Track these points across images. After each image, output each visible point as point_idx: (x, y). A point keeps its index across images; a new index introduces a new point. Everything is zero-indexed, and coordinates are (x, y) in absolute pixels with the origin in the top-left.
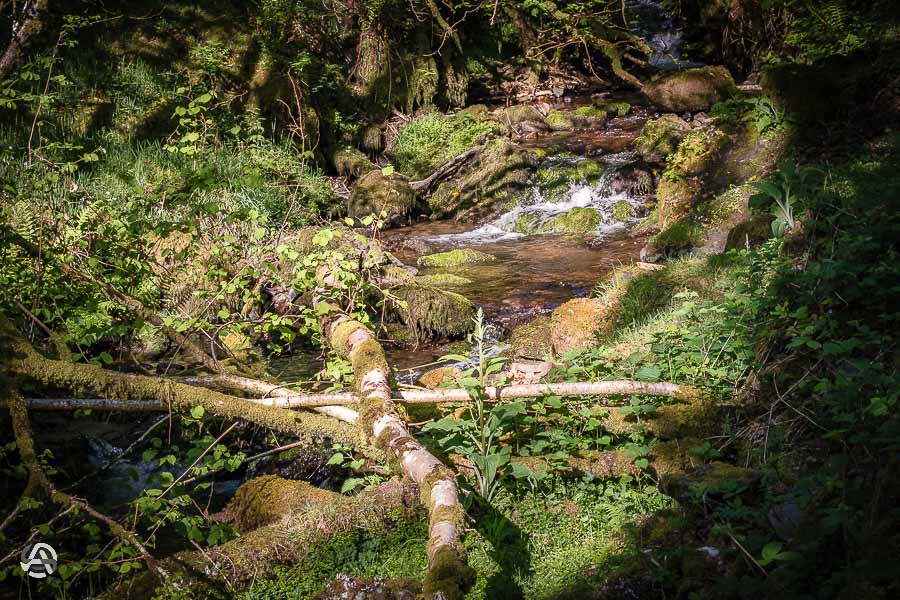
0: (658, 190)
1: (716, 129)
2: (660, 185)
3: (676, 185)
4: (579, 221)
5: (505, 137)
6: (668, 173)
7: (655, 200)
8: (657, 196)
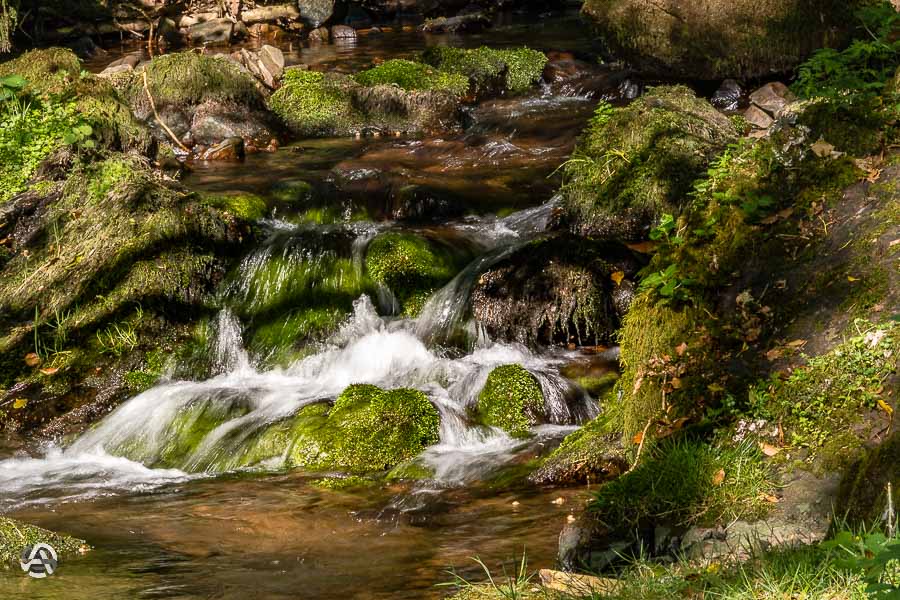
0: (624, 333)
1: (812, 137)
2: (630, 319)
3: (682, 318)
4: (366, 432)
5: (135, 154)
6: (654, 279)
7: (614, 366)
8: (620, 352)
